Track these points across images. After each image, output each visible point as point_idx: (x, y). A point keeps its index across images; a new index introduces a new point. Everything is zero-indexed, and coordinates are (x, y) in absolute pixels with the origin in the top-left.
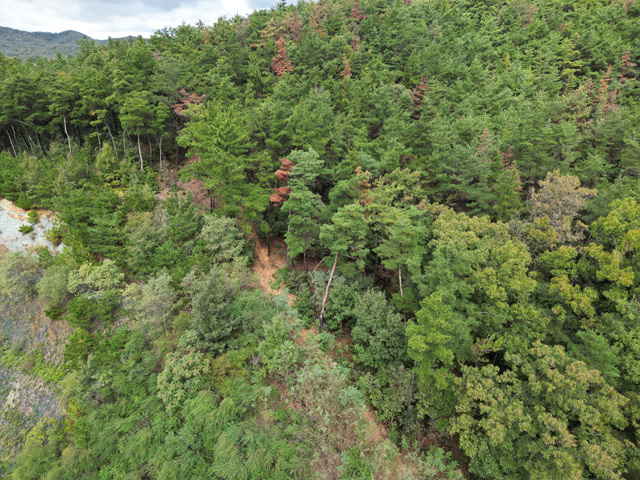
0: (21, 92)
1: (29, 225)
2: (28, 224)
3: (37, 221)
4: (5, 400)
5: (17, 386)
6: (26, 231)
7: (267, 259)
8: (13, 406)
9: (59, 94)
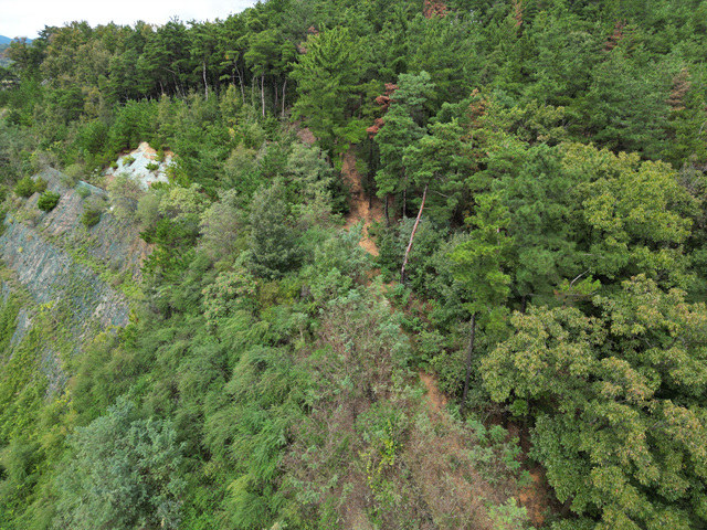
0: (170, 37)
1: (156, 163)
2: (154, 163)
3: (162, 161)
4: (94, 311)
5: (105, 299)
6: (152, 168)
7: (367, 212)
8: (98, 316)
9: (200, 38)
